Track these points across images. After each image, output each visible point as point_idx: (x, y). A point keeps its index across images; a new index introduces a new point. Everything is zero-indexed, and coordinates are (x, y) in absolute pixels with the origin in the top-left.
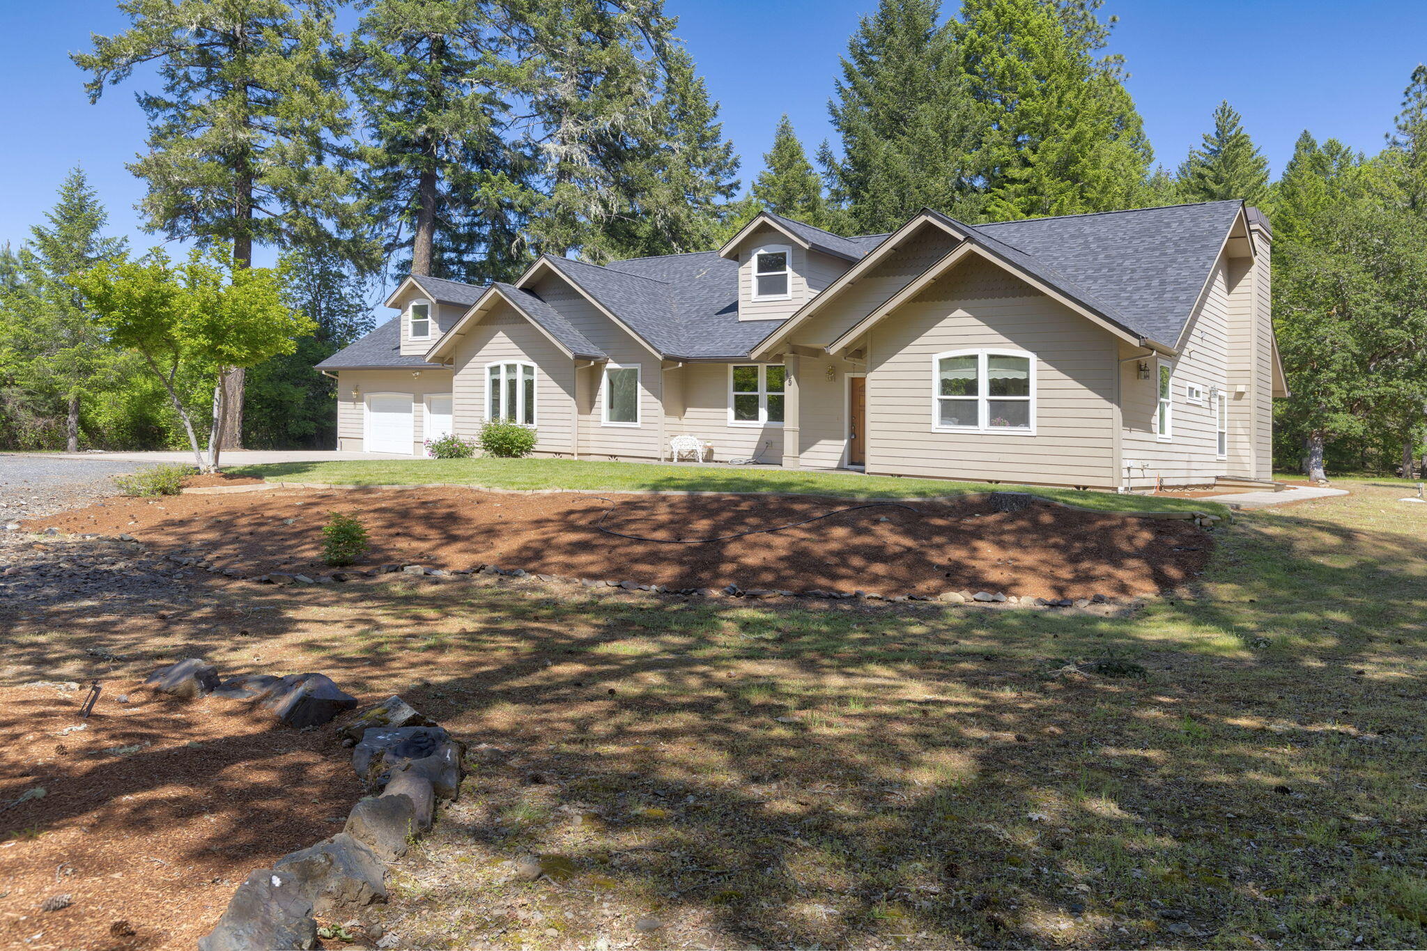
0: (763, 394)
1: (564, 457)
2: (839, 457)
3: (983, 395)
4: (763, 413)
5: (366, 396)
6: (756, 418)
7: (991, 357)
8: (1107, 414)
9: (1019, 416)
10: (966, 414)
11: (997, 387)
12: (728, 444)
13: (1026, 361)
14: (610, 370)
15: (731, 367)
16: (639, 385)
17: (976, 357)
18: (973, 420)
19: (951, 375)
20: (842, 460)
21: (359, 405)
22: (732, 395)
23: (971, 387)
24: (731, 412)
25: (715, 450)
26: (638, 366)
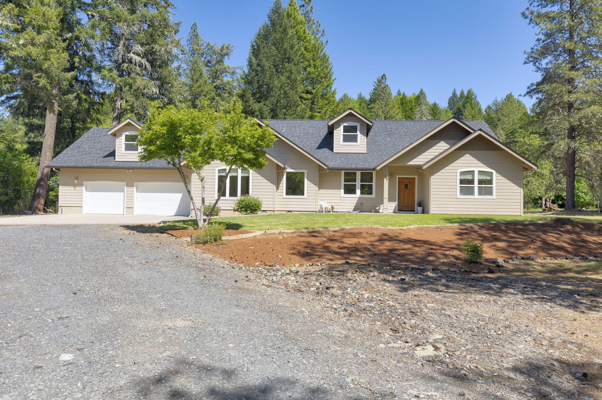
0: (358, 183)
1: (268, 213)
2: (394, 208)
3: (476, 185)
4: (358, 191)
5: (85, 183)
6: (355, 193)
7: (479, 171)
8: (519, 191)
9: (489, 192)
10: (469, 192)
11: (480, 182)
12: (341, 204)
13: (492, 173)
14: (287, 172)
15: (343, 172)
16: (306, 180)
17: (473, 172)
18: (472, 193)
19: (463, 178)
20: (395, 209)
21: (78, 188)
22: (343, 183)
23: (471, 182)
24: (342, 191)
25: (335, 207)
26: (305, 171)
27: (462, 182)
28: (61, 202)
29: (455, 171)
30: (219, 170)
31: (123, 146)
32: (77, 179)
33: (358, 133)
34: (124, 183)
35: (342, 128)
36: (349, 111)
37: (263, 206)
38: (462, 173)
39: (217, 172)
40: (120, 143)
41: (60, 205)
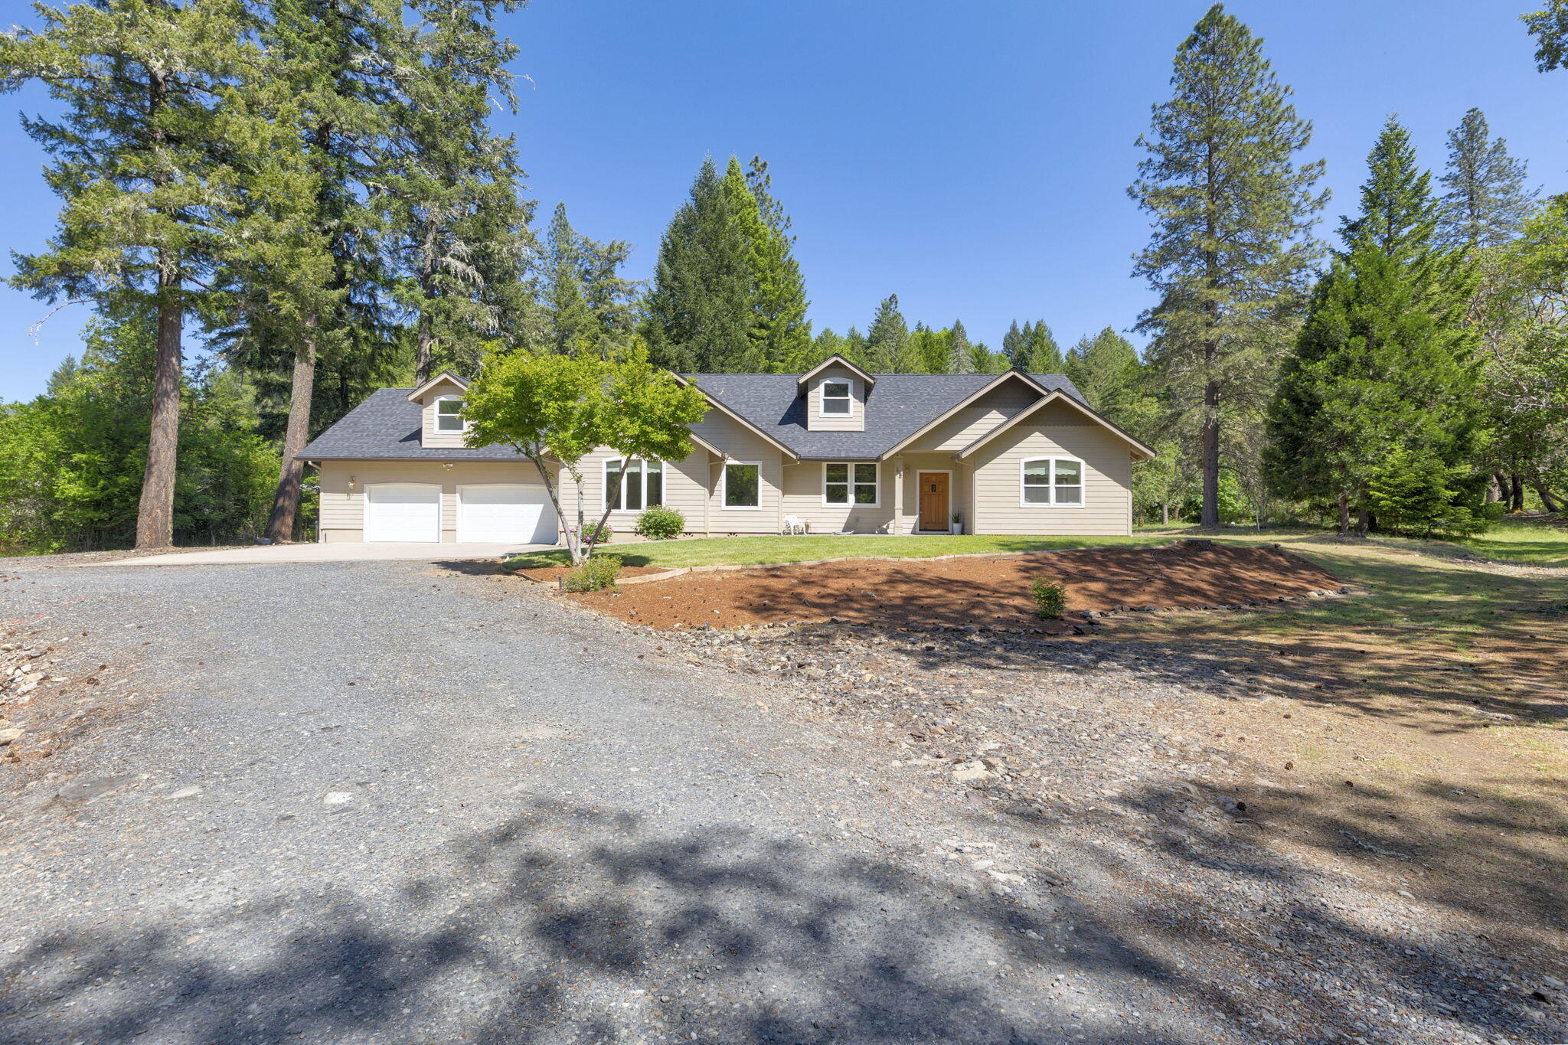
0: (851, 483)
1: (696, 537)
2: (912, 526)
3: (1052, 484)
4: (851, 497)
5: (367, 487)
6: (845, 500)
7: (1057, 461)
8: (1125, 494)
9: (1075, 496)
10: (1040, 496)
11: (1060, 479)
12: (822, 520)
13: (1079, 464)
14: (729, 467)
15: (824, 465)
16: (760, 478)
17: (1047, 462)
18: (1046, 499)
19: (1030, 472)
20: (914, 528)
21: (355, 497)
22: (825, 483)
23: (1044, 479)
24: (824, 497)
25: (811, 525)
26: (759, 464)
27: (1028, 479)
28: (324, 522)
29: (1017, 461)
30: (607, 463)
31: (437, 422)
32: (353, 481)
33: (850, 397)
34: (439, 487)
35: (822, 387)
36: (835, 359)
37: (686, 524)
38: (1029, 465)
39: (604, 465)
40: (430, 417)
41: (321, 527)
